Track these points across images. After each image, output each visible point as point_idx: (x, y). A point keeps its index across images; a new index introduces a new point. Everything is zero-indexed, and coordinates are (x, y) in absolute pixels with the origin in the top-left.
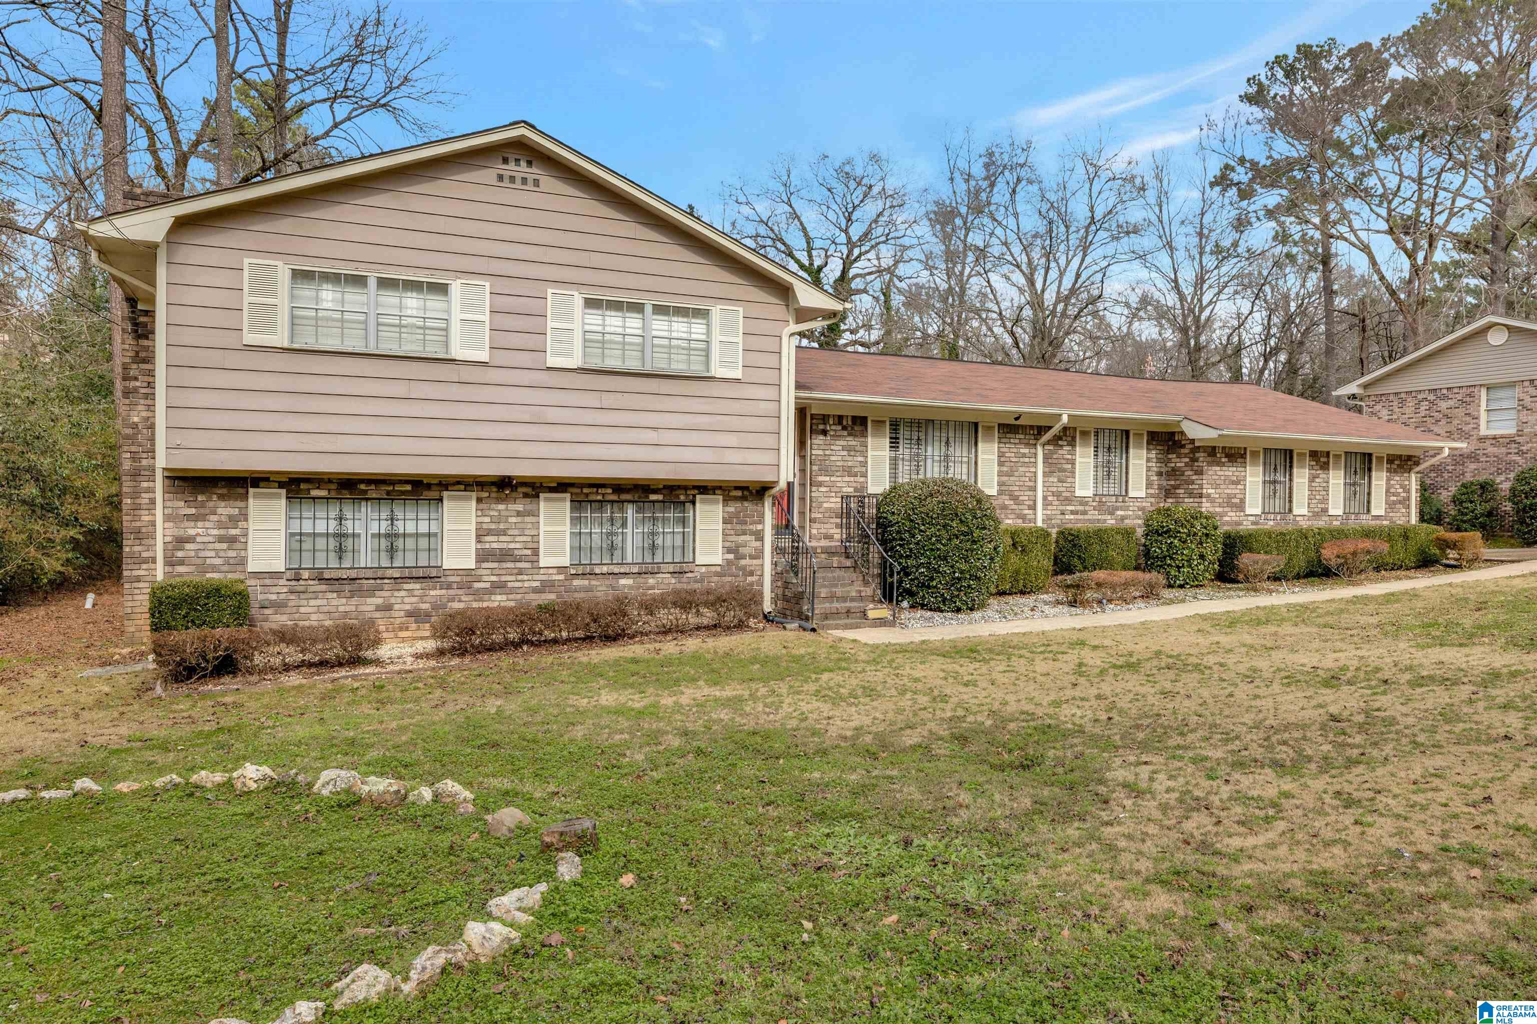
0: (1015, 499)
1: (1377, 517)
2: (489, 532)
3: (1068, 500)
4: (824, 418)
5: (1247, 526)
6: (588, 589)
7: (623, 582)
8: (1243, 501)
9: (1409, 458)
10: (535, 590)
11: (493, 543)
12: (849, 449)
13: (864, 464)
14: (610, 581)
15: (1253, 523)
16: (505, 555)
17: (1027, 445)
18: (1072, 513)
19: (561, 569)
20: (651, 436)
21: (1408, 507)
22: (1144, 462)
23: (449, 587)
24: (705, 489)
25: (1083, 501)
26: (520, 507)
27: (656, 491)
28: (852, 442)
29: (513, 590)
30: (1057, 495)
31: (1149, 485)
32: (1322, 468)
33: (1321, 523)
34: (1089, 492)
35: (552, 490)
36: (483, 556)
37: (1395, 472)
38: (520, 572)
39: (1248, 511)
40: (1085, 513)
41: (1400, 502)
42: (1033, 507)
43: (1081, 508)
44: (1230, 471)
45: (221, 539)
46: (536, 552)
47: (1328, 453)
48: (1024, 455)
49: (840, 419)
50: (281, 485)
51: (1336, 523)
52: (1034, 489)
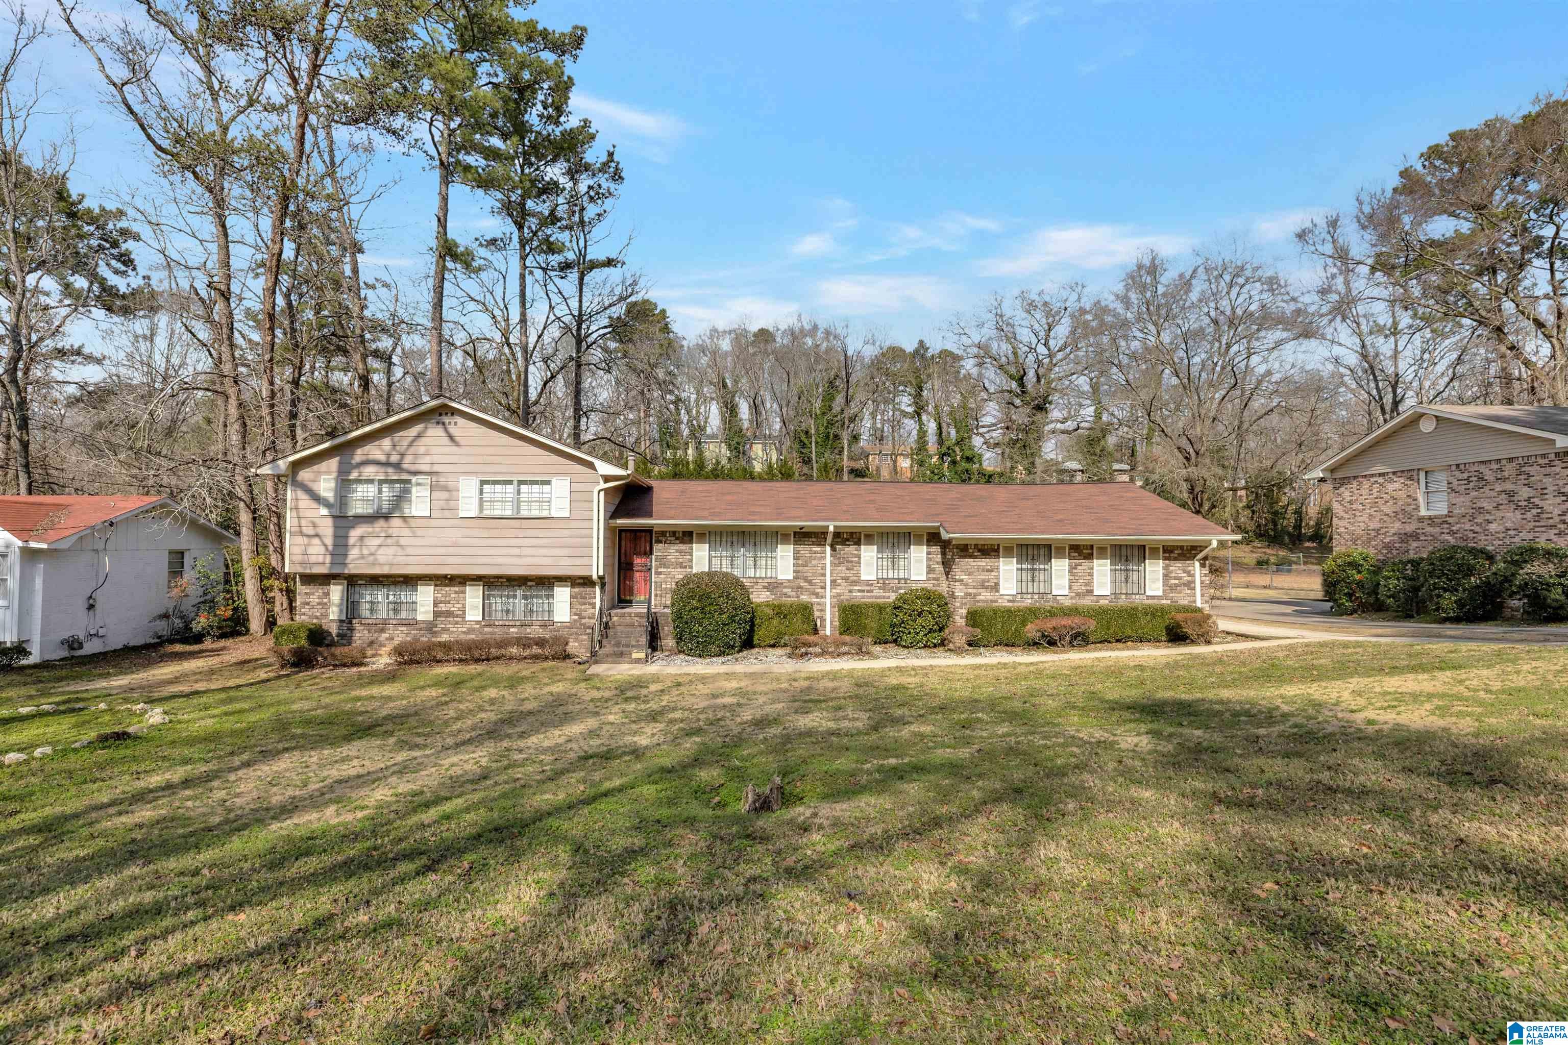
0: (810, 582)
1: (1153, 597)
2: (441, 602)
3: (855, 583)
4: (663, 533)
5: (1004, 603)
6: (492, 633)
7: (512, 630)
8: (997, 584)
9: (1194, 548)
10: (464, 633)
11: (443, 607)
12: (680, 552)
13: (691, 560)
14: (505, 630)
15: (1009, 601)
16: (449, 614)
17: (819, 545)
18: (859, 591)
19: (477, 622)
20: (516, 551)
21: (1194, 589)
22: (925, 555)
23: (420, 629)
24: (561, 580)
25: (868, 583)
26: (457, 589)
27: (531, 580)
28: (682, 547)
29: (453, 633)
30: (846, 579)
31: (930, 570)
32: (1085, 558)
33: (1087, 601)
34: (873, 577)
35: (473, 580)
36: (437, 615)
37: (1176, 559)
38: (457, 623)
39: (1002, 592)
40: (871, 591)
41: (1185, 585)
42: (824, 588)
43: (868, 588)
44: (984, 563)
45: (319, 604)
46: (464, 612)
47: (1092, 547)
48: (815, 552)
49: (674, 533)
50: (345, 578)
51: (1103, 602)
52: (824, 575)
